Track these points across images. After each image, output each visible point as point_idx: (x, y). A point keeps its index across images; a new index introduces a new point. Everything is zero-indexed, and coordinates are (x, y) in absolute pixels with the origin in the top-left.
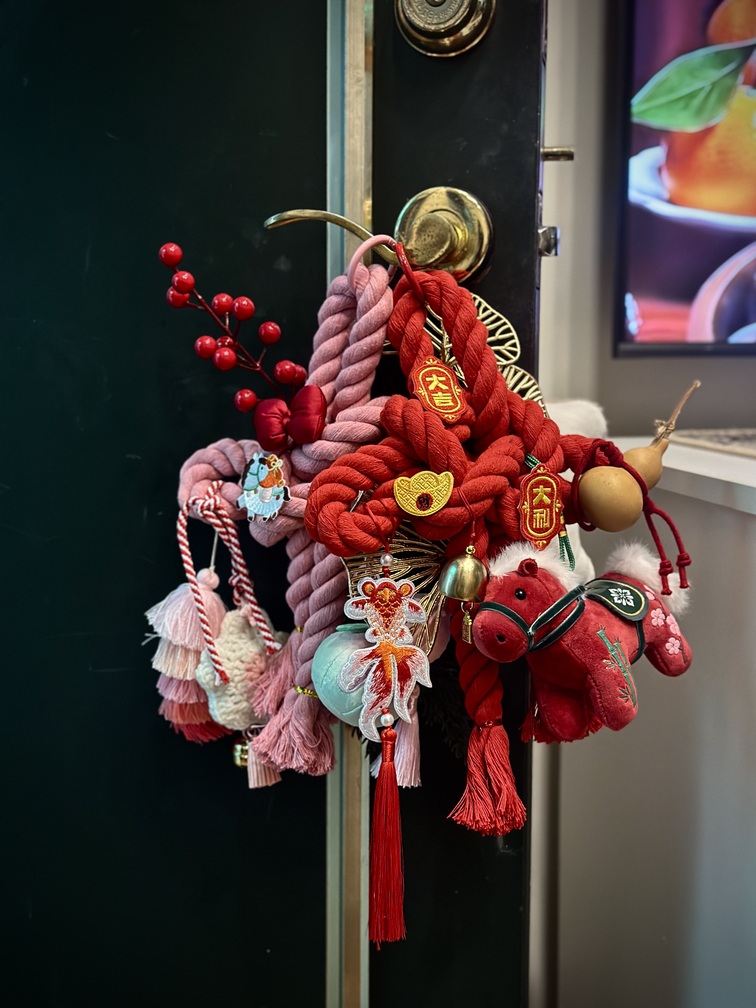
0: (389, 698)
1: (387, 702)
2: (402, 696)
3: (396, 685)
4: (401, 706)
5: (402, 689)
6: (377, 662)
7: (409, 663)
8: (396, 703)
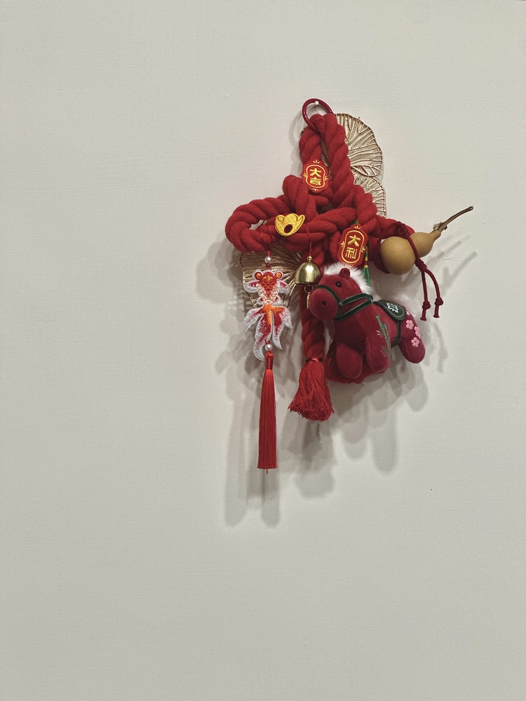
0: (270, 335)
1: (269, 337)
2: (276, 334)
3: (273, 328)
4: (276, 339)
5: (277, 330)
6: (263, 315)
7: (280, 315)
8: (274, 338)
